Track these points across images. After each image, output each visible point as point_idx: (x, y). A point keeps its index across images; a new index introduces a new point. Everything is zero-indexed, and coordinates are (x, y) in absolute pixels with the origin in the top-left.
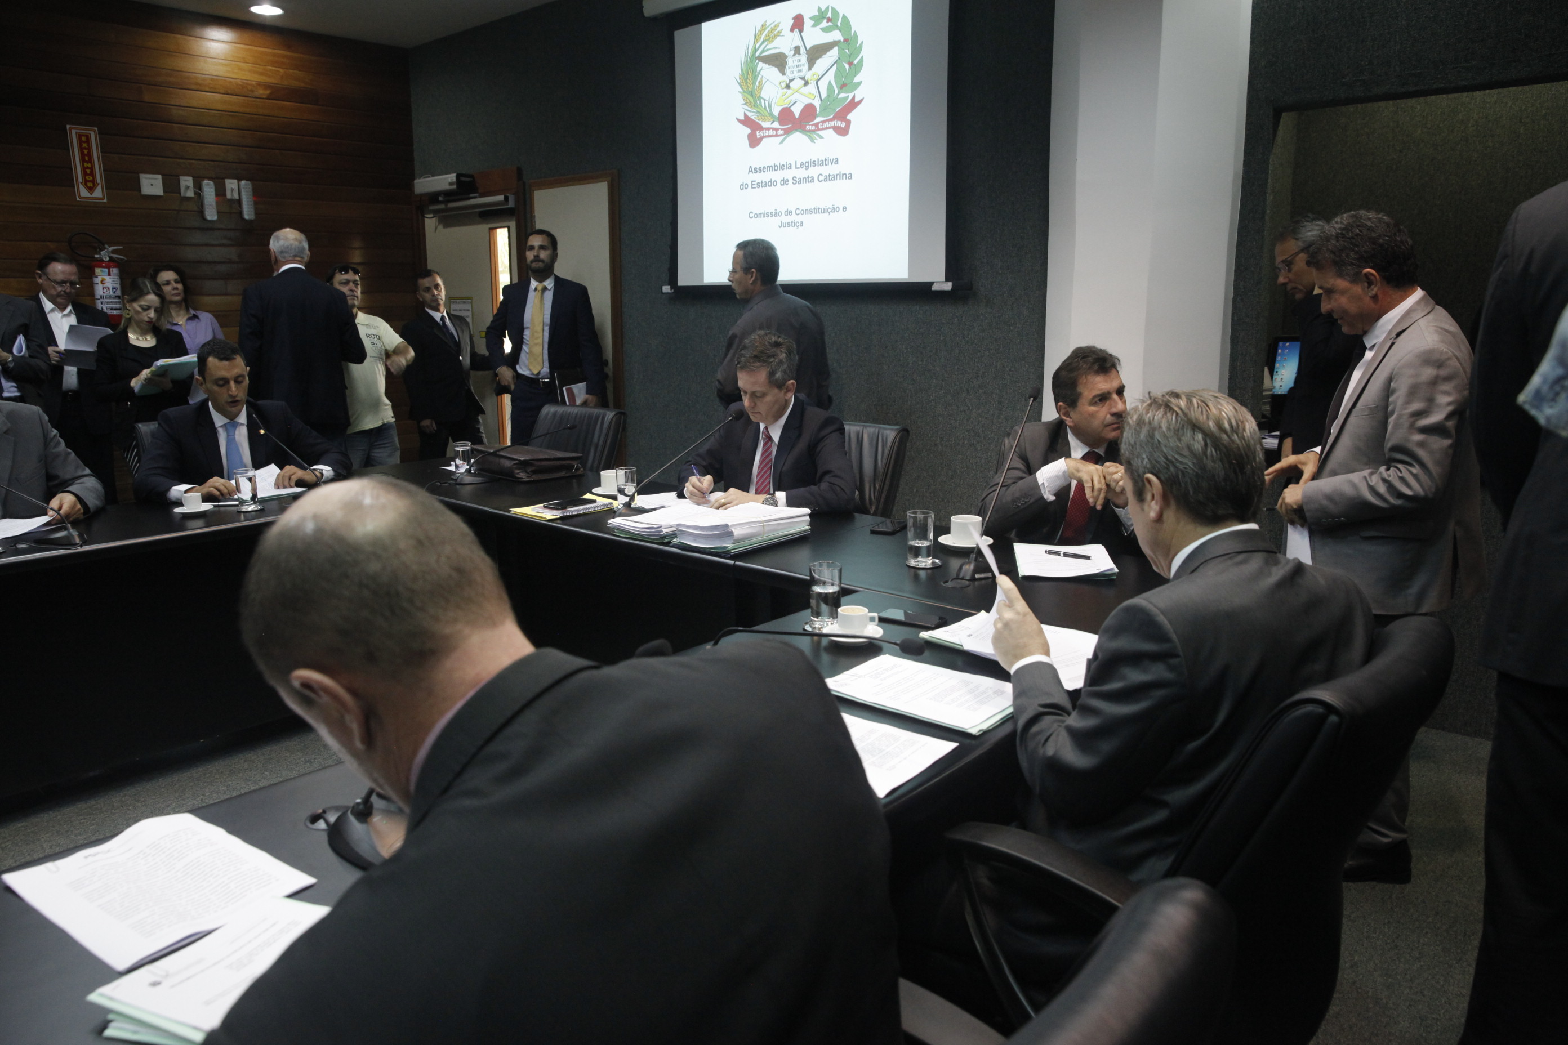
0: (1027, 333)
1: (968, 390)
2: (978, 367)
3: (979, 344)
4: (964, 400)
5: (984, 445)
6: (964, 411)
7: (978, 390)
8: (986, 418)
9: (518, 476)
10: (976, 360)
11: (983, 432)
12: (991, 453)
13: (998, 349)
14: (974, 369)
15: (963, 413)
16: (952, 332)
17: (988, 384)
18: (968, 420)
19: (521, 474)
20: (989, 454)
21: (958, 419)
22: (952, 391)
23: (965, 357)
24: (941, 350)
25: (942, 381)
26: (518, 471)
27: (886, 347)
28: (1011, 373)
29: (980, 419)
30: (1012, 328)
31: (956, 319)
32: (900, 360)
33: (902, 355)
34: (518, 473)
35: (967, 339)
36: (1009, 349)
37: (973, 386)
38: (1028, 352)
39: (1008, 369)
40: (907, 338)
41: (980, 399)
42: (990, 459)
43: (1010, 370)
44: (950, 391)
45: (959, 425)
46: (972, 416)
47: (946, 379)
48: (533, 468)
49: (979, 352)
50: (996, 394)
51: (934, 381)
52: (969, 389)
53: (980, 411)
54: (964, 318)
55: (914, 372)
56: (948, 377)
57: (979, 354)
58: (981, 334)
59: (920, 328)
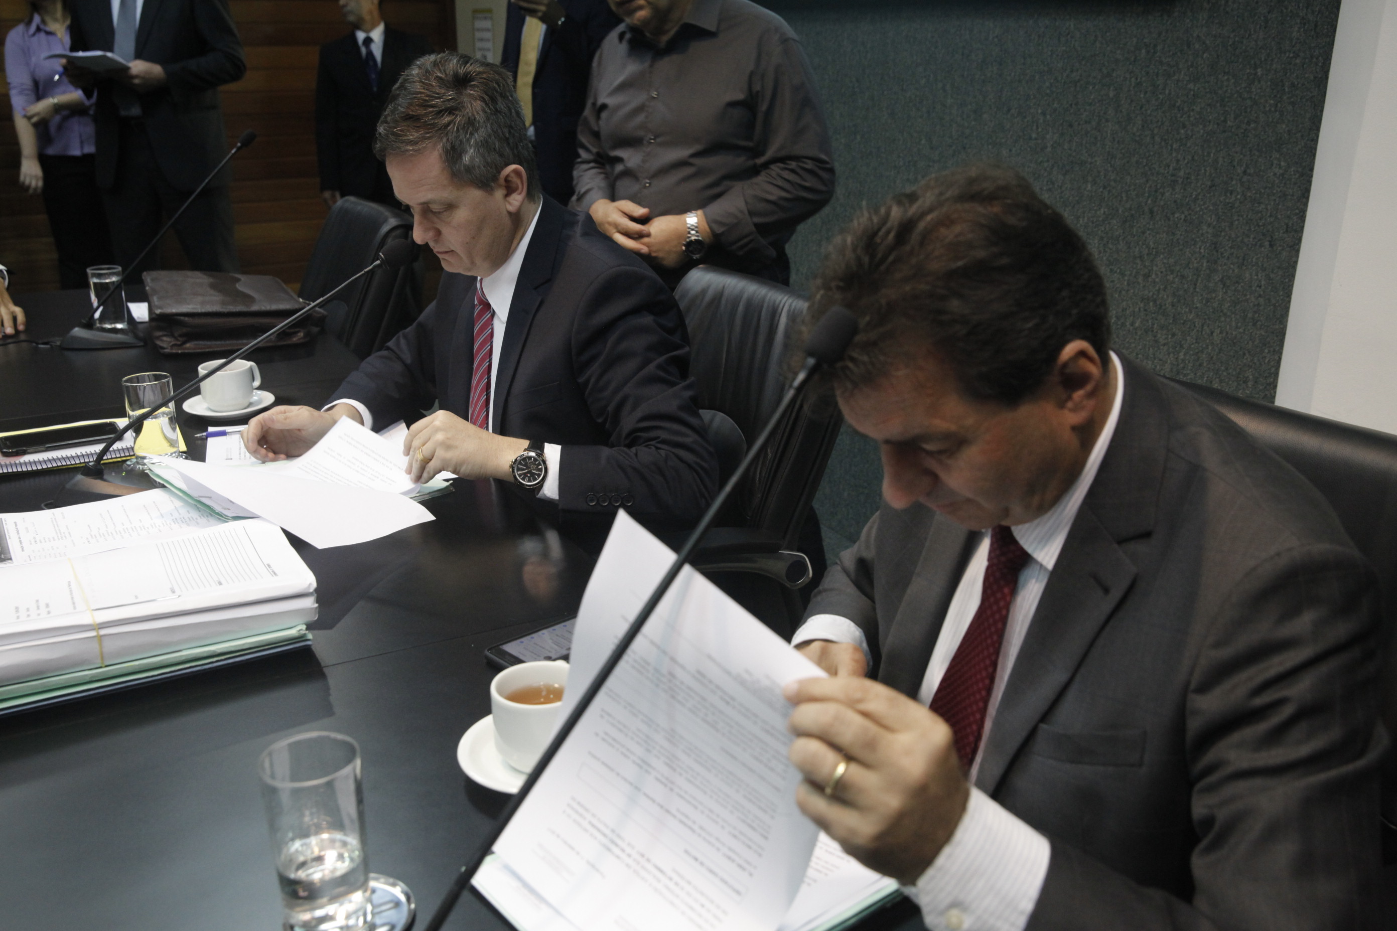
0: (1293, 85)
1: (1151, 212)
2: (1178, 161)
3: (1186, 109)
4: (1143, 233)
5: (1173, 335)
6: (1141, 257)
7: (1173, 214)
8: (1183, 277)
9: (158, 343)
10: (1175, 146)
11: (1173, 306)
12: (1185, 355)
13: (1225, 121)
14: (1169, 166)
15: (1138, 261)
16: (1133, 80)
17: (1196, 199)
18: (1147, 276)
19: (165, 339)
20: (1181, 356)
21: (1128, 273)
22: (1120, 211)
23: (1153, 137)
24: (1107, 121)
25: (1105, 188)
26: (158, 334)
27: (1009, 110)
28: (1245, 179)
29: (1170, 277)
30: (1259, 71)
31: (1143, 51)
32: (1030, 138)
33: (1035, 127)
34: (158, 338)
35: (1161, 97)
36: (1248, 123)
37: (1162, 203)
38: (1289, 132)
39: (1240, 170)
40: (1048, 91)
41: (1174, 234)
42: (1182, 365)
43: (1245, 172)
44: (1117, 211)
45: (1128, 284)
46: (1155, 268)
47: (1112, 183)
48: (184, 330)
49: (1184, 126)
50: (1209, 225)
51: (1089, 186)
52: (1155, 209)
53: (1171, 261)
54: (1159, 48)
55: (1053, 166)
56: (1115, 181)
57: (1182, 131)
58: (1191, 86)
59: (1072, 71)
